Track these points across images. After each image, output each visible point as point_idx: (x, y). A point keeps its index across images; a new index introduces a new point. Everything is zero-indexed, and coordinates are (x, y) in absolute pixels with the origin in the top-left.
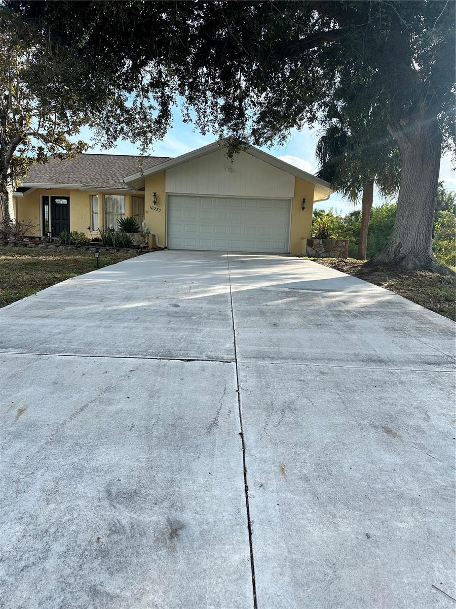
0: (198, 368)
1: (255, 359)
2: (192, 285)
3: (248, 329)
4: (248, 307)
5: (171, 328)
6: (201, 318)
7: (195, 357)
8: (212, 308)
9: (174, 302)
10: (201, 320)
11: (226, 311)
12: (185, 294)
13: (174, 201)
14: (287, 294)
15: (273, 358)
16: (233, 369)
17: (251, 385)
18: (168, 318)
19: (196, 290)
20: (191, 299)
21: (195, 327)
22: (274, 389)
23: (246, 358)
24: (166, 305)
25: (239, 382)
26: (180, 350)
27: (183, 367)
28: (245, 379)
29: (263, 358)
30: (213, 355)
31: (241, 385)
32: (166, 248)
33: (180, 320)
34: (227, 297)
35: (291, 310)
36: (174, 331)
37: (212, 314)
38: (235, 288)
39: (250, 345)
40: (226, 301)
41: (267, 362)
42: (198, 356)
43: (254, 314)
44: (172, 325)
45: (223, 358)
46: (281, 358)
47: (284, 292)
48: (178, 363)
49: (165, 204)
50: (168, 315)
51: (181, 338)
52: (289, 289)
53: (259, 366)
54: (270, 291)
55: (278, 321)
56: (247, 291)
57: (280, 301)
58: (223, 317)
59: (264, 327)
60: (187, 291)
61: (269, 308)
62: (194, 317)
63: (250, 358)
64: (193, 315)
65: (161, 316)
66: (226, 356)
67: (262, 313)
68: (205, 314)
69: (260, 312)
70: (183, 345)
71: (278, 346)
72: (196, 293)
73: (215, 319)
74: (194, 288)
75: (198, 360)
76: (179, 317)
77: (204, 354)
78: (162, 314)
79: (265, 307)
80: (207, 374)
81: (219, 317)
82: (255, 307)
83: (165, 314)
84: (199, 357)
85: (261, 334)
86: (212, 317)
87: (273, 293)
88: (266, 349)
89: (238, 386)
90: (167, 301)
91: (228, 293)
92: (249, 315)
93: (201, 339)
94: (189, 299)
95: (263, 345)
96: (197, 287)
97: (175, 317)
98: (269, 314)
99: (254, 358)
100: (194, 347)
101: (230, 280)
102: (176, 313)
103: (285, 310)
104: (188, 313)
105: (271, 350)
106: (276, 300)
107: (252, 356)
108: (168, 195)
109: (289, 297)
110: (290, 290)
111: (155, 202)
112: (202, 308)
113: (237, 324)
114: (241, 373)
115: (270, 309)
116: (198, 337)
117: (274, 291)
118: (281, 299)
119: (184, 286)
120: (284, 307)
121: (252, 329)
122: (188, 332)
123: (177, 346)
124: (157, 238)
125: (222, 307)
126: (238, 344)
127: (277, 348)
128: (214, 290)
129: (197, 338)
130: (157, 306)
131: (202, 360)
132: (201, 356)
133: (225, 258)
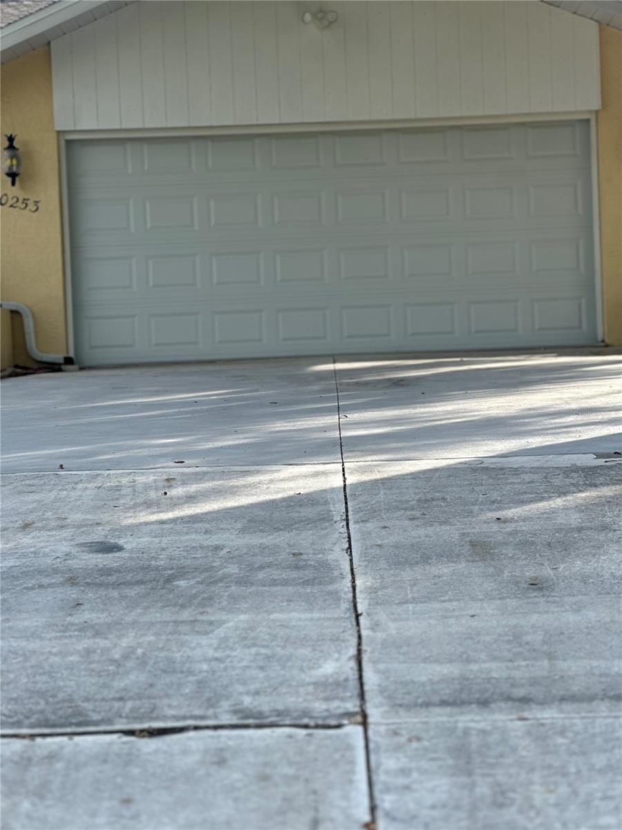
0: (197, 757)
1: (448, 709)
2: (176, 470)
3: (419, 607)
4: (422, 532)
5: (84, 628)
6: (215, 582)
7: (184, 718)
8: (263, 548)
9: (98, 535)
10: (213, 588)
11: (323, 551)
12: (148, 505)
13: (94, 163)
14: (589, 477)
15: (525, 701)
16: (350, 748)
17: (430, 799)
18: (73, 593)
19: (193, 488)
20: (174, 521)
21: (186, 615)
22: (532, 807)
23: (408, 707)
24: (64, 548)
25: (377, 794)
26: (121, 699)
27: (129, 759)
28: (402, 781)
29: (484, 703)
30: (265, 704)
31: (386, 801)
32: (69, 361)
33: (123, 597)
34: (326, 503)
35: (605, 528)
36: (97, 634)
37: (262, 568)
38: (362, 470)
39: (425, 660)
40: (326, 518)
41: (501, 718)
42: (197, 712)
43: (447, 554)
44: (86, 615)
45: (305, 713)
46: (562, 699)
47: (575, 469)
48: (111, 744)
49: (56, 179)
50: (72, 581)
51: (126, 657)
52: (599, 456)
53: (466, 732)
54: (516, 471)
55: (547, 572)
56: (415, 476)
57: (558, 502)
58: (309, 574)
59: (489, 597)
60: (153, 495)
61: (510, 527)
62: (182, 583)
63: (427, 705)
64: (182, 572)
65: (41, 586)
66: (319, 707)
67: (481, 549)
68: (233, 569)
69: (473, 544)
70: (133, 679)
71: (551, 656)
72: (191, 499)
73: (274, 583)
74: (184, 483)
75: (196, 728)
76: (116, 585)
77: (225, 705)
78: (46, 581)
79: (495, 527)
80: (236, 776)
81: (294, 574)
82: (450, 533)
83: (58, 579)
84: (202, 718)
85: (474, 623)
86: (261, 575)
87: (527, 478)
88: (497, 670)
89: (373, 809)
90: (65, 533)
91: (333, 490)
92: (426, 559)
93: (211, 653)
94: (162, 522)
95: (483, 656)
96: (199, 477)
97: (100, 585)
98: (509, 551)
99: (444, 703)
100: (180, 686)
101: (342, 447)
102: (106, 571)
103: (580, 530)
104: (157, 568)
105: (517, 674)
106: (542, 499)
107: (436, 699)
108: (68, 142)
109: (596, 486)
110: (601, 462)
111: (13, 176)
112: (217, 548)
113: (372, 591)
114: (388, 763)
115: (514, 533)
116: (201, 648)
117: (534, 470)
118: (565, 494)
119: (141, 479)
120: (575, 519)
121: (436, 605)
122: (157, 634)
123: (105, 686)
124: (29, 323)
125: (304, 539)
126: (374, 662)
127: (546, 663)
128: (271, 481)
129: (198, 653)
130: (25, 555)
131: (216, 728)
132: (210, 712)
133: (322, 376)
